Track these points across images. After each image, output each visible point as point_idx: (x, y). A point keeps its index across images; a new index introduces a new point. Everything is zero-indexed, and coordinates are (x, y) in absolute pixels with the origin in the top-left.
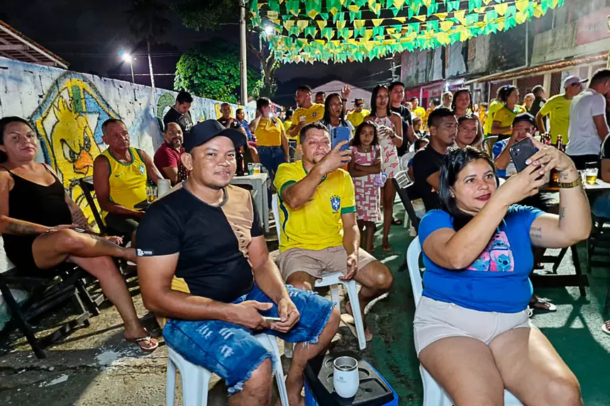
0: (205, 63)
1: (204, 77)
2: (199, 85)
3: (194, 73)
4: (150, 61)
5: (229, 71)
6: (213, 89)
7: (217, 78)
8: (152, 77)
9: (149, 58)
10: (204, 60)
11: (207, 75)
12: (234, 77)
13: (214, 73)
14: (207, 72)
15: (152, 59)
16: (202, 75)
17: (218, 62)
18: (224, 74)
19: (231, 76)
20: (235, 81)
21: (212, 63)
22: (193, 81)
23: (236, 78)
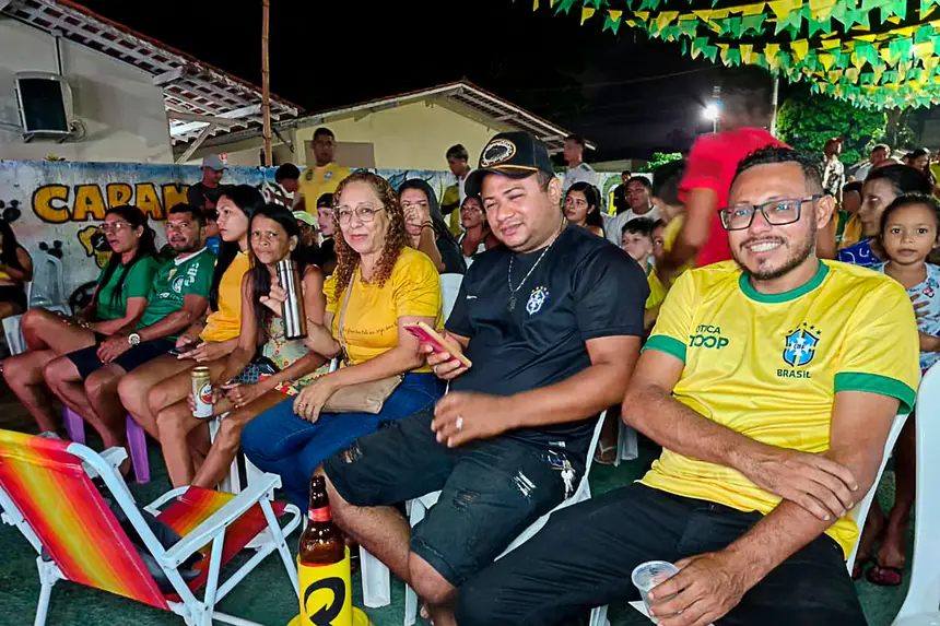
1: (808, 128)
2: (800, 140)
3: (795, 124)
11: (813, 124)
14: (815, 121)
16: (805, 126)
19: (853, 123)
20: (860, 129)
22: (792, 134)
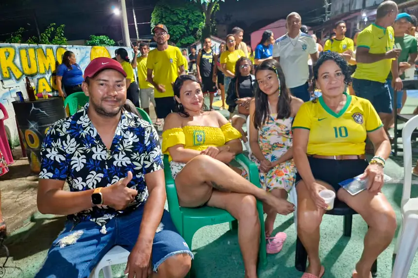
0: (169, 12)
4: (134, 13)
5: (187, 16)
6: (175, 32)
7: (178, 23)
8: (136, 25)
9: (134, 11)
10: (168, 9)
11: (170, 20)
12: (192, 22)
13: (175, 19)
15: (135, 12)
16: (167, 21)
17: (179, 10)
18: (184, 19)
19: (189, 21)
21: (173, 11)
23: (193, 22)
